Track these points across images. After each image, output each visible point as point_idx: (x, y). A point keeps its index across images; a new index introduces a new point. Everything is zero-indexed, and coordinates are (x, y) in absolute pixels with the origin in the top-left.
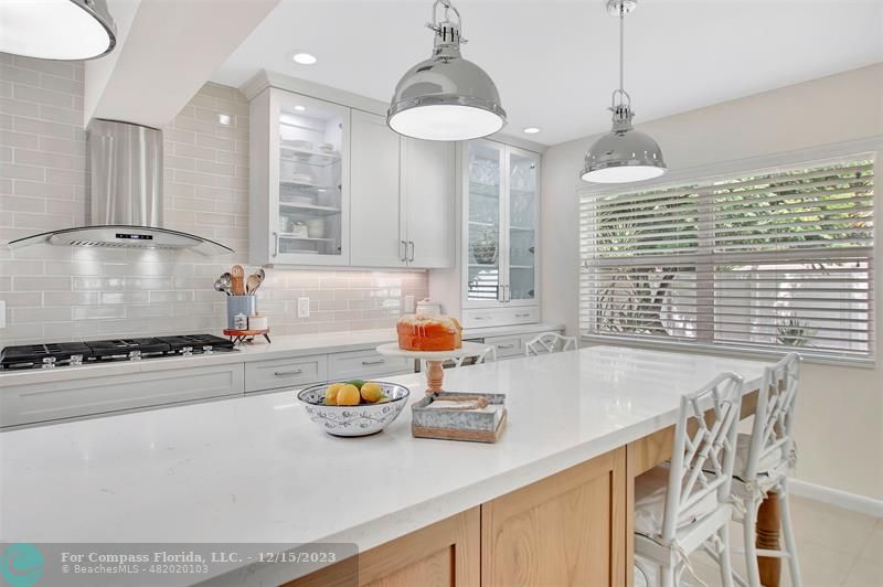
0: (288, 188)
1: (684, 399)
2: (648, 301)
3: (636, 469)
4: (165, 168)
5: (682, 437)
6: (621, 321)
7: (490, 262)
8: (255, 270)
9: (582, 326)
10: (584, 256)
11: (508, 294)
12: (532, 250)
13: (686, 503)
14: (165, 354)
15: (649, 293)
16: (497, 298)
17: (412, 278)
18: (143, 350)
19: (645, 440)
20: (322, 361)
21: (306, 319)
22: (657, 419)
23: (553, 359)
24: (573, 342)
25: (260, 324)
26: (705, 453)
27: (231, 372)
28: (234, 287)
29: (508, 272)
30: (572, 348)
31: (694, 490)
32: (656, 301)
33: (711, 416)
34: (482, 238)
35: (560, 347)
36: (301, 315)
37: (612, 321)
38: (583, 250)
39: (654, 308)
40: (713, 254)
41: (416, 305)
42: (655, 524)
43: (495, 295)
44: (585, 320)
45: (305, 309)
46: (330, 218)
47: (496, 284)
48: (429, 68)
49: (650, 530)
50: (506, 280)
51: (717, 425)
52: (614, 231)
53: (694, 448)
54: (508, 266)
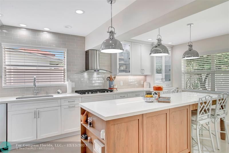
0: (120, 59)
1: (200, 99)
2: (202, 82)
3: (191, 109)
4: (100, 57)
5: (199, 105)
6: (192, 87)
7: (160, 73)
8: (114, 76)
9: (182, 88)
10: (183, 71)
11: (164, 80)
12: (170, 70)
13: (200, 116)
14: (102, 92)
15: (202, 80)
16: (162, 81)
17: (143, 77)
18: (99, 92)
19: (193, 105)
20: (128, 94)
21: (122, 86)
22: (195, 102)
23: (176, 94)
24: (180, 91)
25: (116, 87)
26: (204, 108)
27: (113, 96)
28: (110, 79)
29: (164, 75)
30: (180, 92)
31: (202, 115)
32: (204, 82)
33: (205, 103)
34: (158, 67)
35: (177, 92)
36: (121, 85)
37: (190, 86)
38: (182, 70)
39: (204, 84)
40: (215, 71)
41: (144, 83)
42: (195, 119)
43: (161, 80)
44: (183, 86)
45: (122, 84)
46: (127, 65)
47: (162, 78)
48: (157, 47)
49: (194, 120)
50: (164, 77)
51: (207, 104)
52: (190, 64)
53: (202, 107)
54: (164, 74)
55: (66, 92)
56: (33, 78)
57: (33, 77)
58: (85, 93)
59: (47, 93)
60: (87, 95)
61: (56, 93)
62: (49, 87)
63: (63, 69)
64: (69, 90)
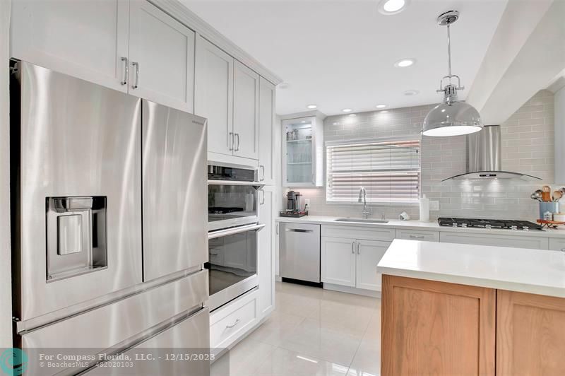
18: (492, 225)
25: (562, 218)
28: (544, 197)
55: (417, 218)
56: (359, 191)
57: (359, 189)
58: (451, 225)
59: (383, 217)
60: (455, 228)
61: (397, 219)
62: (387, 206)
63: (416, 174)
64: (423, 214)
